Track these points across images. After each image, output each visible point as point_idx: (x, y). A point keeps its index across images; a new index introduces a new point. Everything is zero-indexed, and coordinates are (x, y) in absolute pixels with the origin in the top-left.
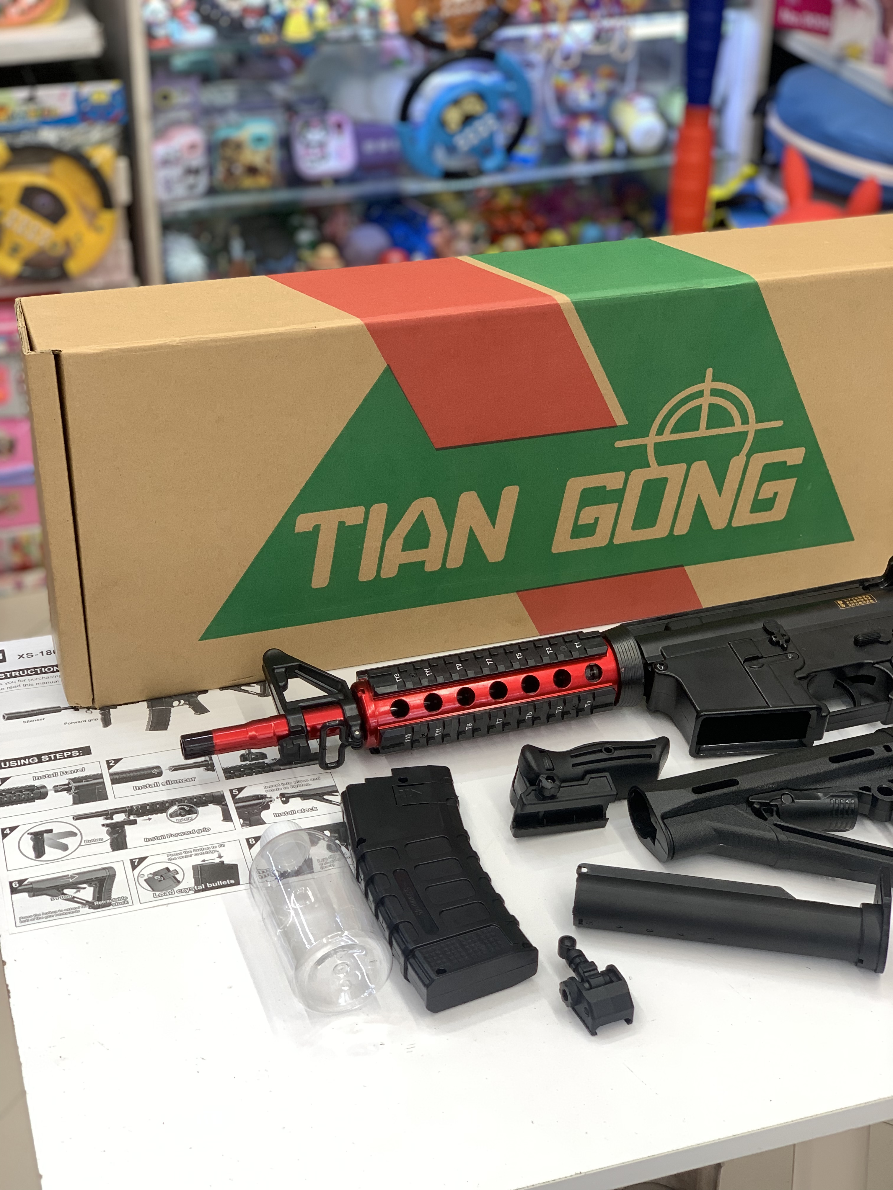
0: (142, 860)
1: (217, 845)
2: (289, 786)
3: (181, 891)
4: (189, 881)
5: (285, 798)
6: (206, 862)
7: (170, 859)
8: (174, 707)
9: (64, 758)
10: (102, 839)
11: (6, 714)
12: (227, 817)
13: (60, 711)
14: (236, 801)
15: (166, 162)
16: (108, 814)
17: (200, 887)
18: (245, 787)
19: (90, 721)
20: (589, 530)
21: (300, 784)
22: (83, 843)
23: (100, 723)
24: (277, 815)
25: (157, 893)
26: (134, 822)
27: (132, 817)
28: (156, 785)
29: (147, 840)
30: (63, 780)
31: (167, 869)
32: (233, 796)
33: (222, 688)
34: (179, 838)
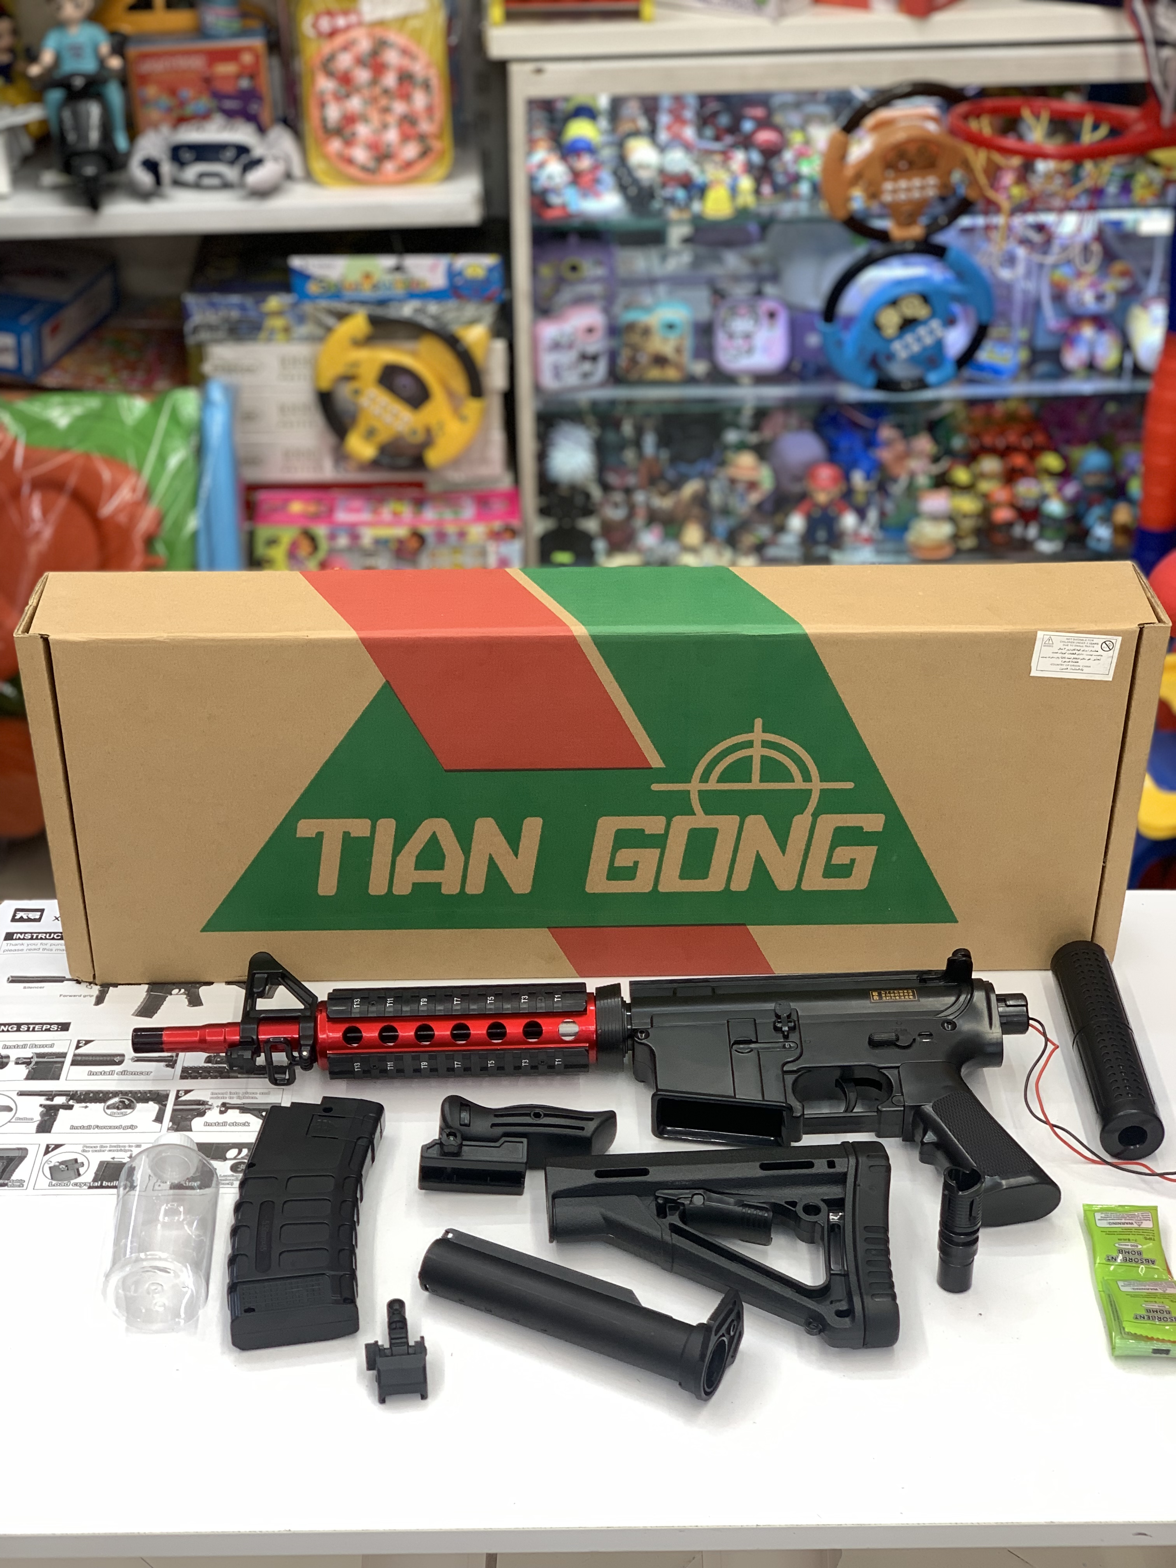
0: (57, 1146)
1: (134, 1145)
2: (235, 1096)
3: (76, 1184)
4: (88, 1175)
5: (225, 1108)
6: (115, 1160)
7: (84, 1151)
8: (171, 994)
9: (42, 1031)
10: (32, 1119)
11: (12, 977)
12: (159, 1119)
13: (62, 981)
14: (177, 1102)
15: (556, 346)
16: (50, 1095)
17: (96, 1184)
18: (192, 1090)
19: (85, 996)
20: (629, 873)
21: (247, 1096)
22: (12, 1121)
23: (93, 1000)
24: (207, 1124)
25: (54, 1182)
26: (70, 1107)
27: (71, 1102)
28: (112, 1073)
29: (72, 1127)
30: (28, 1053)
31: (76, 1160)
32: (177, 1097)
33: (228, 983)
34: (104, 1131)
